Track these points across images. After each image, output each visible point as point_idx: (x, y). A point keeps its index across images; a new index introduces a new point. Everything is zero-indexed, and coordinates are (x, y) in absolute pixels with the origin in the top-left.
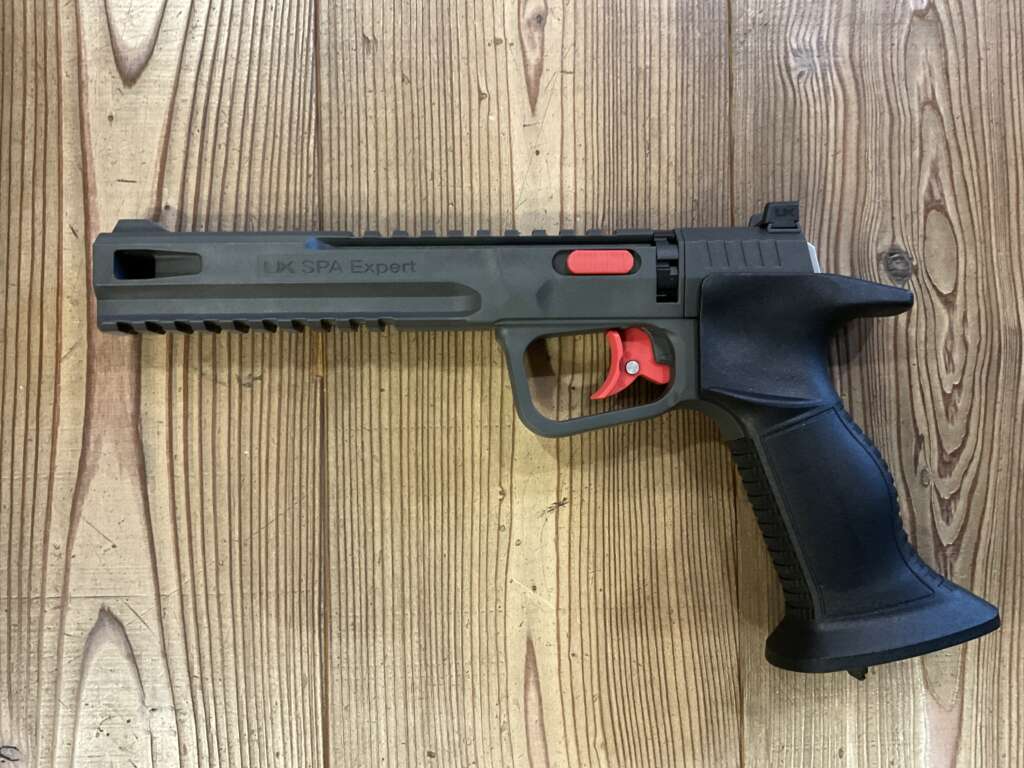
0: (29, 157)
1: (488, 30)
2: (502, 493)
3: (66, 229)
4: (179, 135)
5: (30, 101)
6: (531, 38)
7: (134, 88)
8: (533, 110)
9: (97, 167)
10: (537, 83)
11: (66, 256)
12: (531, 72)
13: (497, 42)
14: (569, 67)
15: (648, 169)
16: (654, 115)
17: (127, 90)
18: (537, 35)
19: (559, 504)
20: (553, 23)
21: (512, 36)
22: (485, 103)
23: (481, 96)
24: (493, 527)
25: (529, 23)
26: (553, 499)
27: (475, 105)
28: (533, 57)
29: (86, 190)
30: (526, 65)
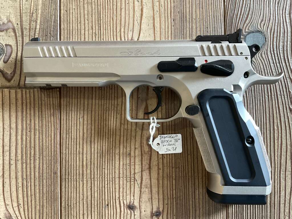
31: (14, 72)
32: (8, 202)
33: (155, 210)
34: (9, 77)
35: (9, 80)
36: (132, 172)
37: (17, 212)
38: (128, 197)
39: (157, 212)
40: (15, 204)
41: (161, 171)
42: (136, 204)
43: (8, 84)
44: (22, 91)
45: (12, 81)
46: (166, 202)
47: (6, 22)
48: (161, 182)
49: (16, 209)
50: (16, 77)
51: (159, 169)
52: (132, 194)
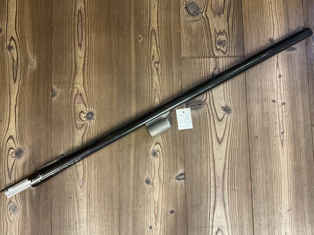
0: (205, 156)
1: (275, 135)
2: (280, 208)
3: (211, 167)
4: (228, 152)
5: (205, 147)
6: (282, 136)
7: (221, 144)
8: (282, 146)
9: (215, 157)
10: (283, 142)
11: (211, 171)
12: (282, 141)
13: (276, 136)
14: (288, 140)
15: (301, 155)
16: (301, 147)
17: (219, 145)
18: (282, 135)
19: (289, 210)
20: (285, 133)
21: (279, 135)
22: (275, 146)
23: (274, 145)
24: (279, 214)
25: (281, 133)
26: (288, 209)
27: (273, 146)
28: (282, 138)
29: (214, 161)
30: (281, 140)
31: (227, 50)
32: (226, 100)
33: (283, 102)
34: (225, 53)
35: (225, 54)
36: (274, 88)
37: (230, 104)
38: (272, 97)
39: (283, 103)
40: (229, 101)
41: (284, 87)
42: (276, 100)
43: (224, 55)
44: (230, 58)
45: (226, 54)
46: (287, 99)
47: (223, 32)
48: (285, 92)
49: (229, 103)
50: (228, 53)
51: (283, 87)
52: (274, 96)
